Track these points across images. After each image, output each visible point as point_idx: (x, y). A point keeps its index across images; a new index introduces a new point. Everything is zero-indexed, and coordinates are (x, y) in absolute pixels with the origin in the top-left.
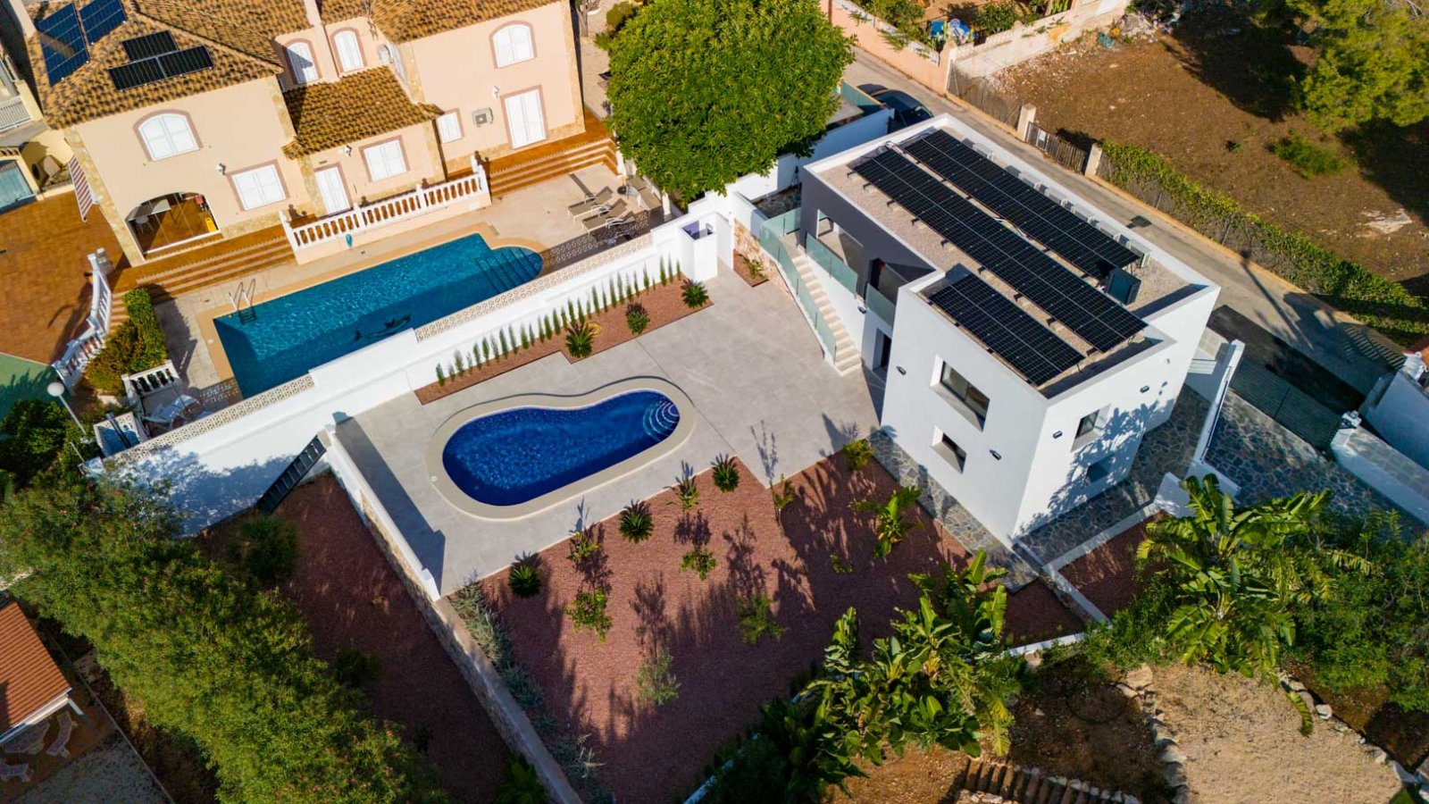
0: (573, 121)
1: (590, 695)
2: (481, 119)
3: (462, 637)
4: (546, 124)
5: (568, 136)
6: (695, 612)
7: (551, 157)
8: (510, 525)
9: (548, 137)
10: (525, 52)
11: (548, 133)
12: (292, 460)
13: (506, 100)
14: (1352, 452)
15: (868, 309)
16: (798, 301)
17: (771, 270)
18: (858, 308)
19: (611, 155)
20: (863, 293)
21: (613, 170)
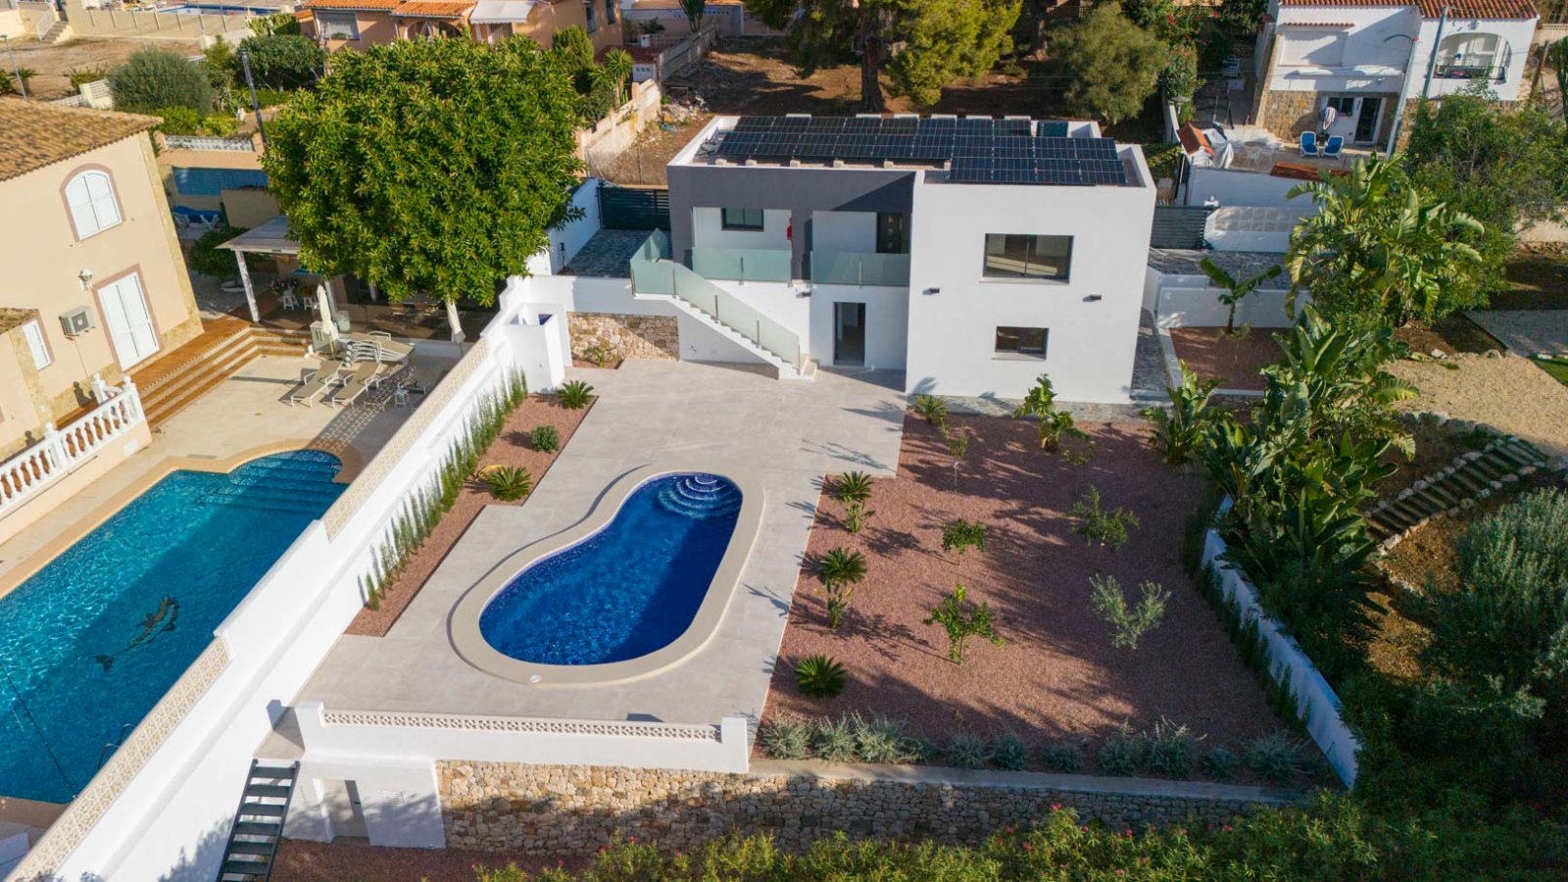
0: (187, 317)
1: (1045, 711)
2: (74, 324)
4: (155, 326)
5: (185, 342)
6: (1005, 589)
7: (188, 366)
8: (696, 660)
9: (162, 347)
10: (109, 216)
11: (161, 339)
13: (100, 292)
15: (815, 286)
16: (717, 327)
17: (625, 343)
18: (798, 296)
19: (269, 343)
20: (803, 269)
21: (289, 354)
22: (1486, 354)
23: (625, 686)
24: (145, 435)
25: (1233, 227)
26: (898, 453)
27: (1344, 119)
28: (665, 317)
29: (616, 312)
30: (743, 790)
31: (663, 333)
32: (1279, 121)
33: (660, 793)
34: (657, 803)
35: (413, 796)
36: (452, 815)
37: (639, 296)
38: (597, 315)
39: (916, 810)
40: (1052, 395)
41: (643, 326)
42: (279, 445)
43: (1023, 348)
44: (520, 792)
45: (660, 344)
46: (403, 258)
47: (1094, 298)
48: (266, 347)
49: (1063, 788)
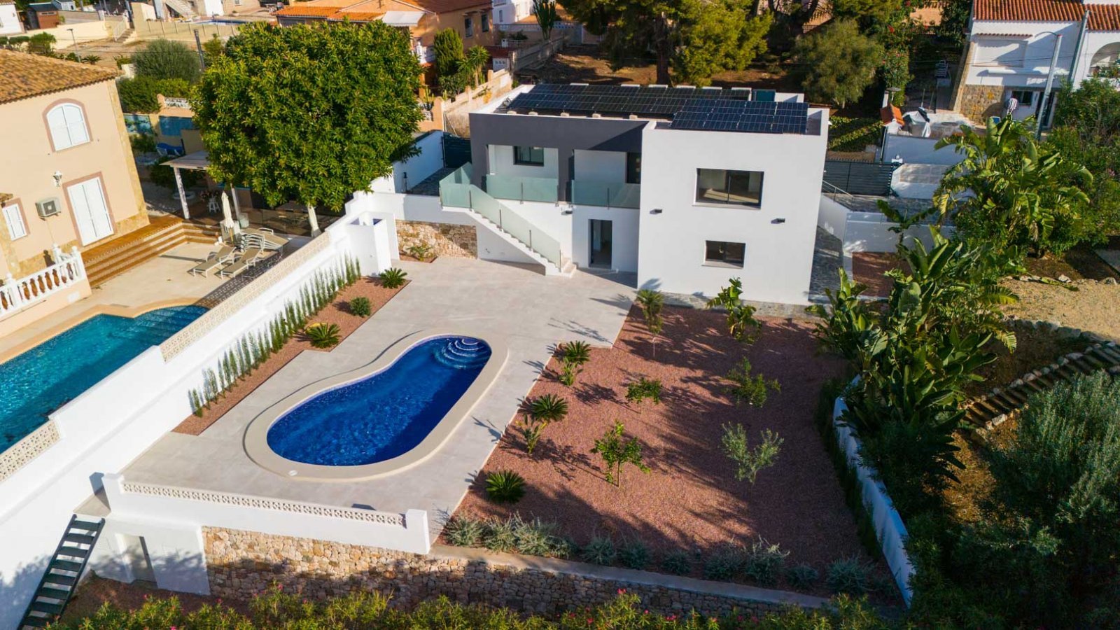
0: (137, 212)
2: (47, 209)
3: (497, 560)
4: (111, 216)
5: (135, 230)
6: (672, 433)
7: (131, 245)
8: (417, 469)
9: (116, 231)
11: (116, 226)
12: (46, 564)
13: (69, 189)
14: (906, 184)
15: (575, 207)
16: (501, 234)
17: (439, 244)
18: (562, 214)
19: (193, 234)
20: (565, 193)
21: (205, 242)
22: (1104, 281)
23: (357, 483)
24: (87, 290)
25: (914, 180)
26: (620, 330)
27: (1024, 108)
28: (467, 226)
29: (433, 222)
30: (426, 568)
31: (465, 237)
32: (973, 108)
33: (363, 566)
34: (362, 573)
35: (187, 553)
36: (215, 570)
37: (445, 209)
38: (420, 223)
39: (556, 595)
40: (740, 292)
41: (452, 232)
42: (176, 301)
43: (727, 258)
44: (263, 556)
45: (464, 246)
46: (276, 173)
47: (780, 221)
48: (191, 237)
49: (670, 586)
